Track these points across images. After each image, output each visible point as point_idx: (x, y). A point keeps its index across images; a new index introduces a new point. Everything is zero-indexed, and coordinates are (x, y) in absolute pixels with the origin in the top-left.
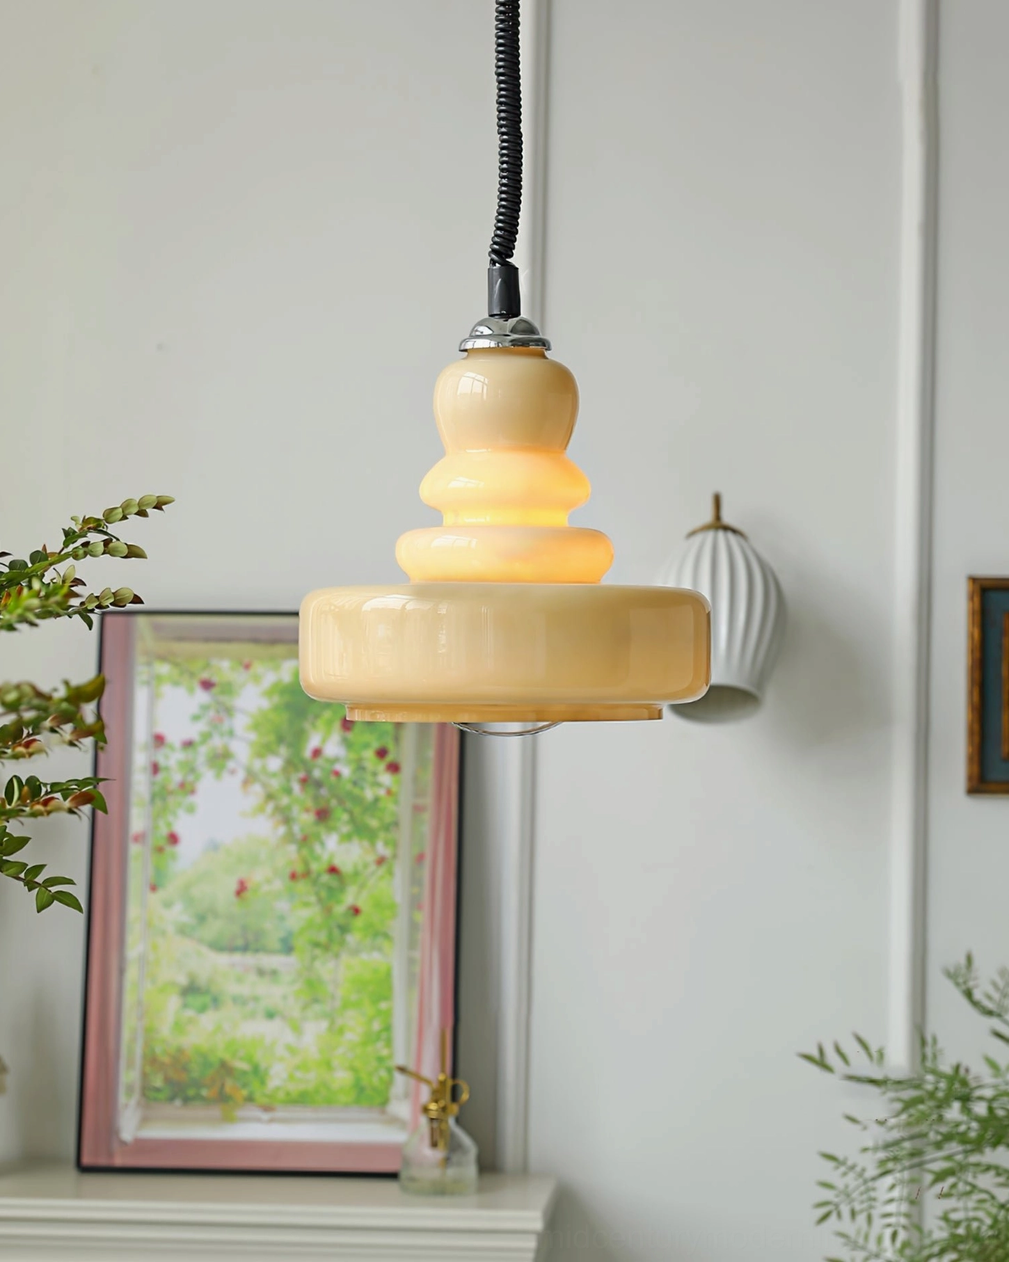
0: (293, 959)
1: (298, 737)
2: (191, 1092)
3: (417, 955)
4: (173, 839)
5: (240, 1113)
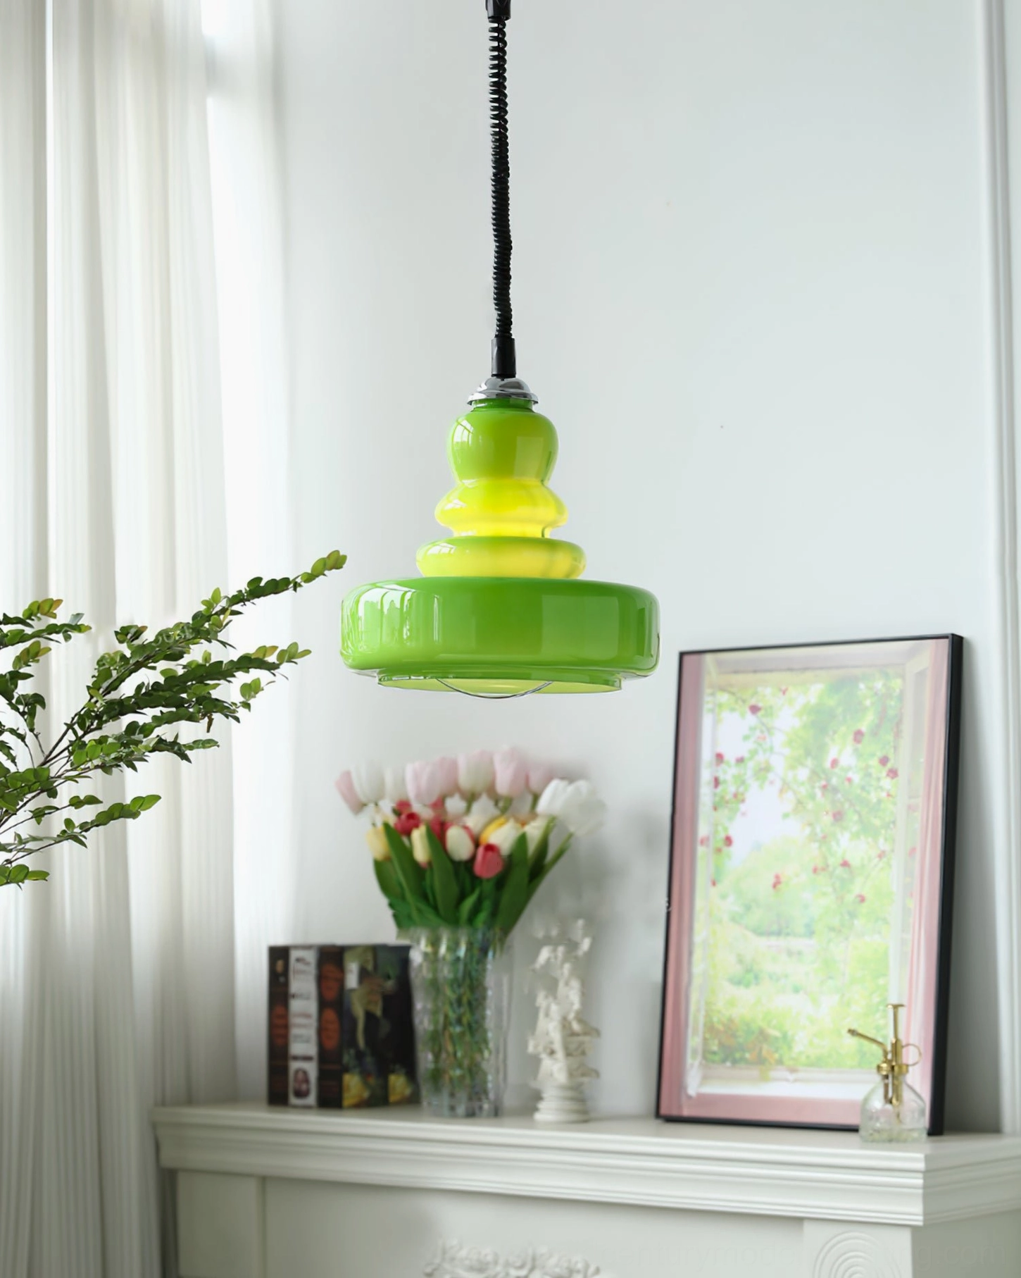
0: (814, 942)
1: (822, 748)
2: (738, 1055)
3: (909, 936)
4: (728, 841)
5: (773, 1074)
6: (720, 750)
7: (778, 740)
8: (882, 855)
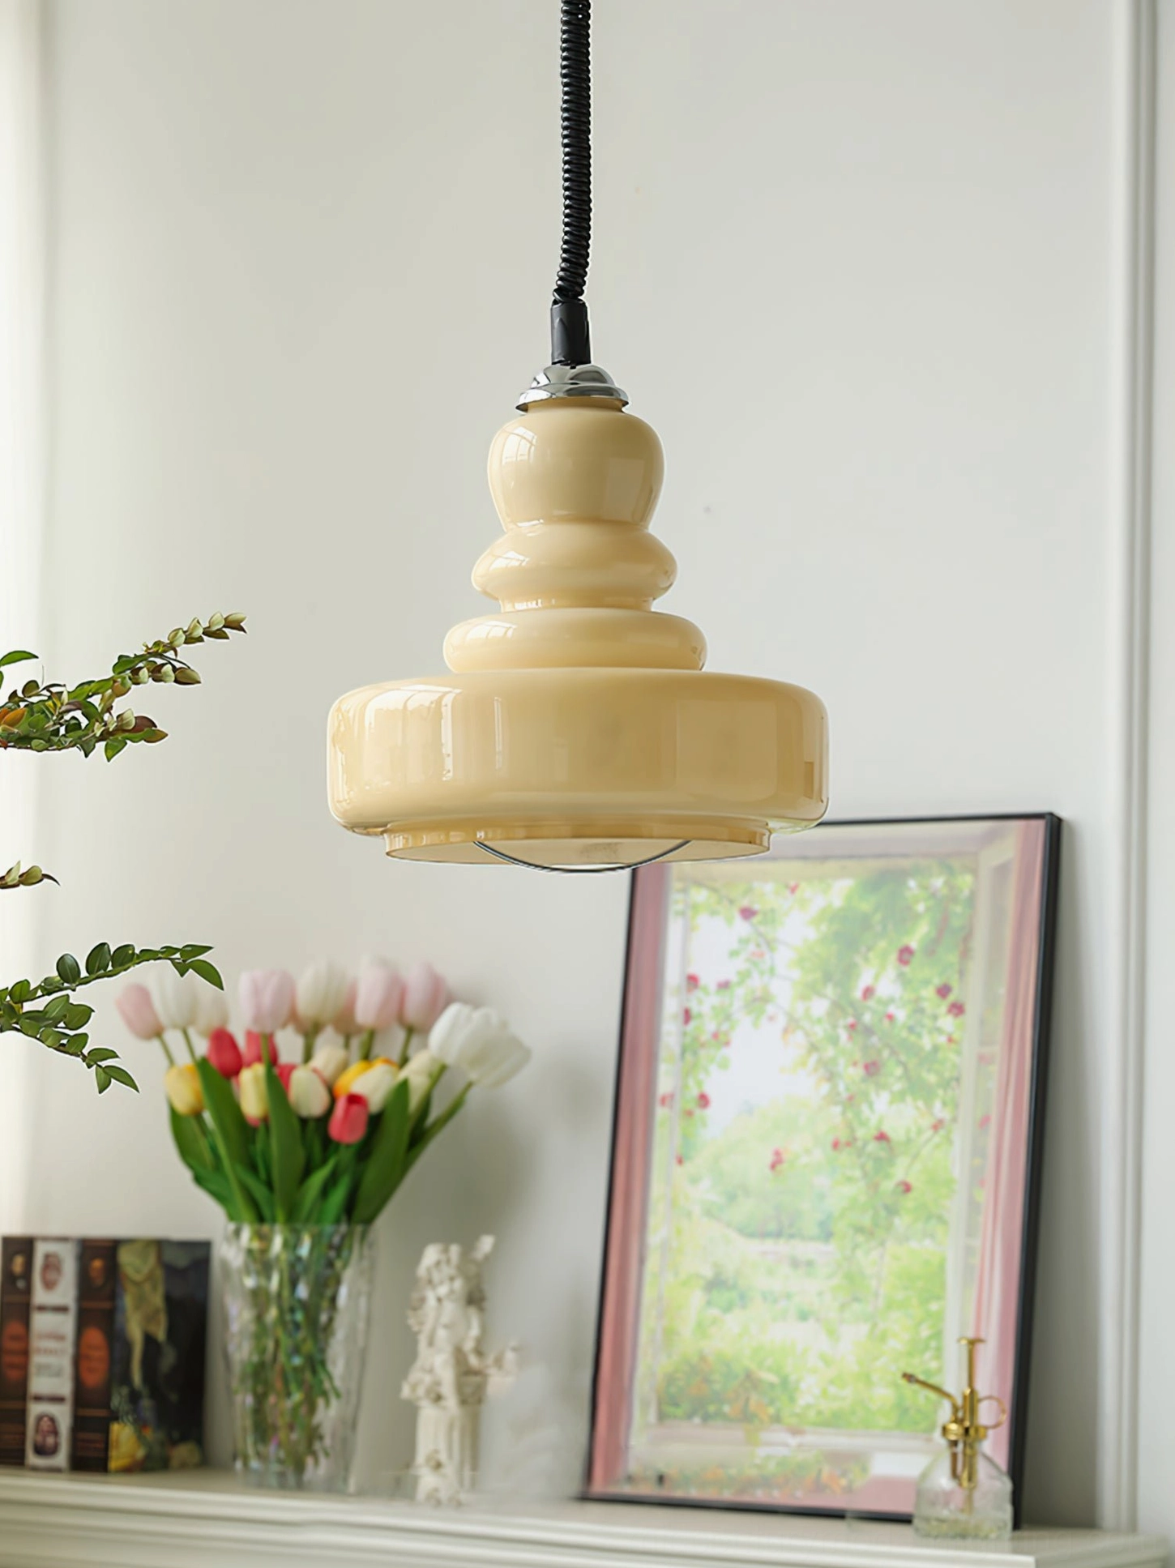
0: (831, 1247)
1: (849, 972)
2: (712, 1409)
3: (977, 1243)
4: (704, 1100)
5: (765, 1436)
6: (693, 970)
7: (783, 958)
8: (937, 1126)
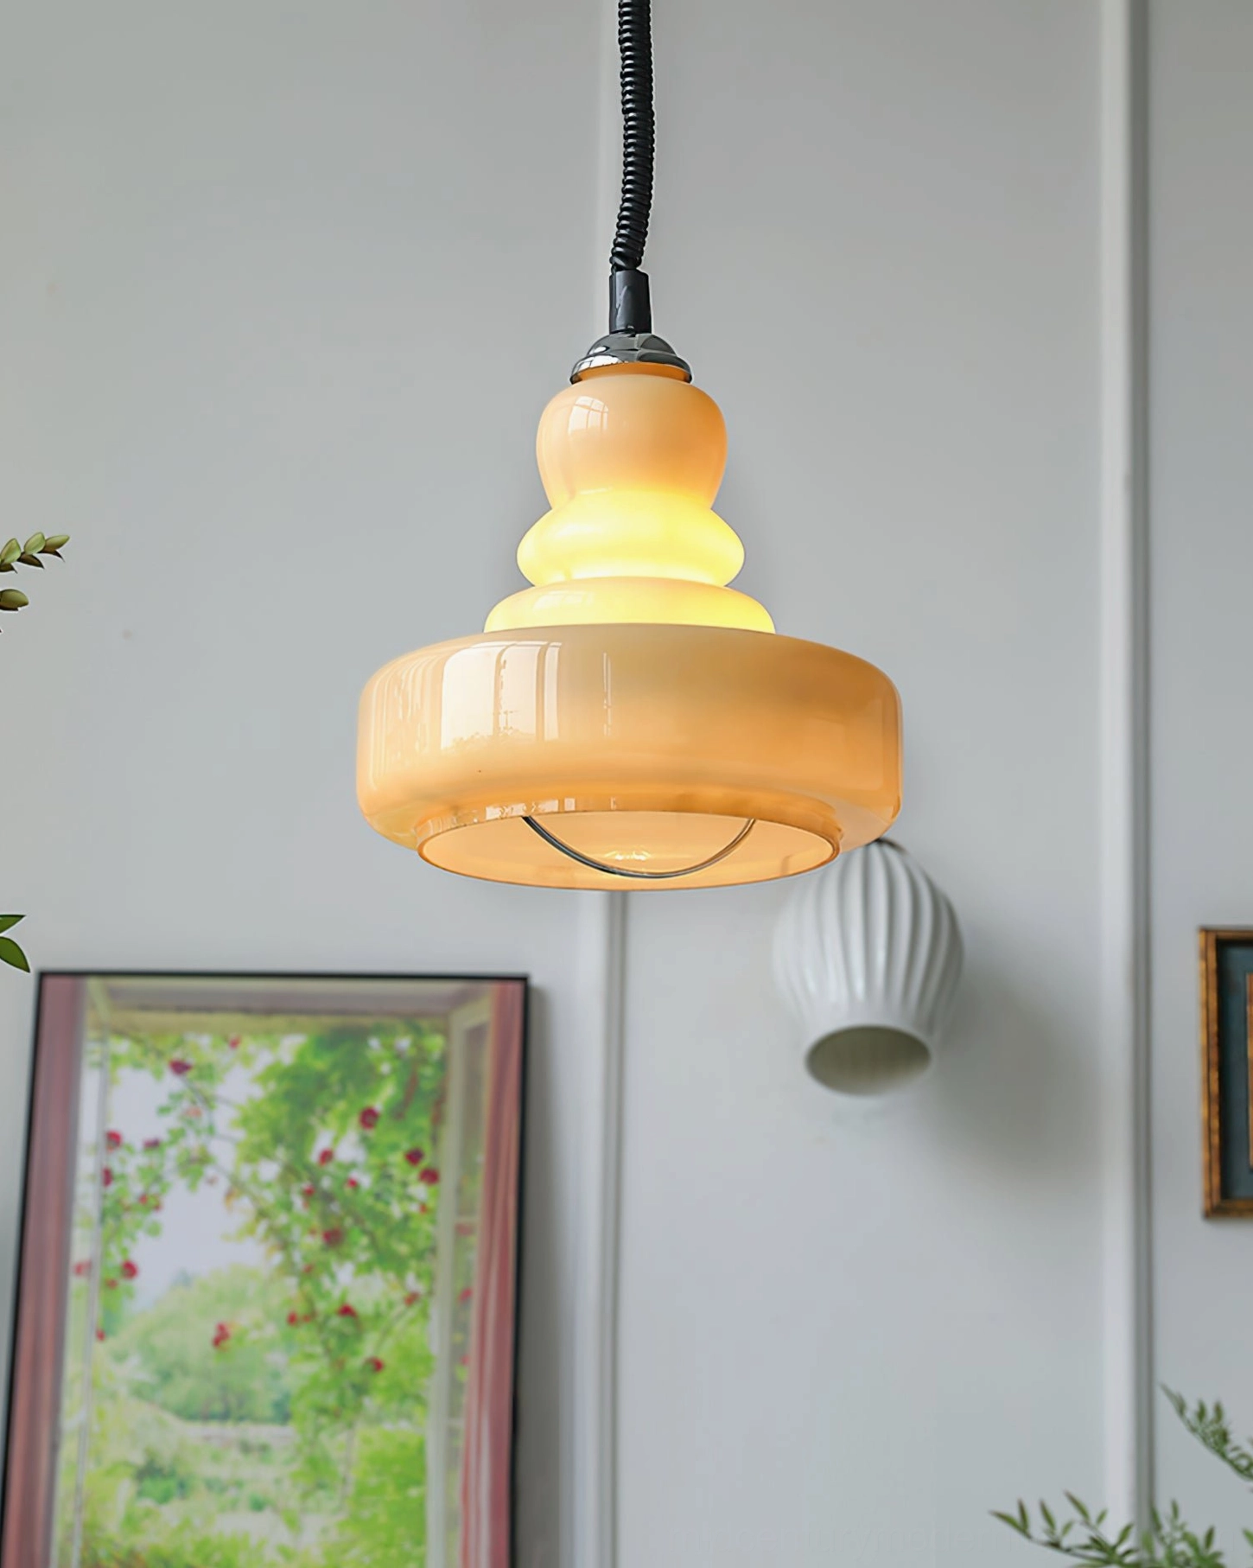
0: (290, 1429)
1: (301, 1136)
3: (460, 1424)
4: (130, 1269)
6: (114, 1126)
7: (223, 1117)
8: (412, 1299)
